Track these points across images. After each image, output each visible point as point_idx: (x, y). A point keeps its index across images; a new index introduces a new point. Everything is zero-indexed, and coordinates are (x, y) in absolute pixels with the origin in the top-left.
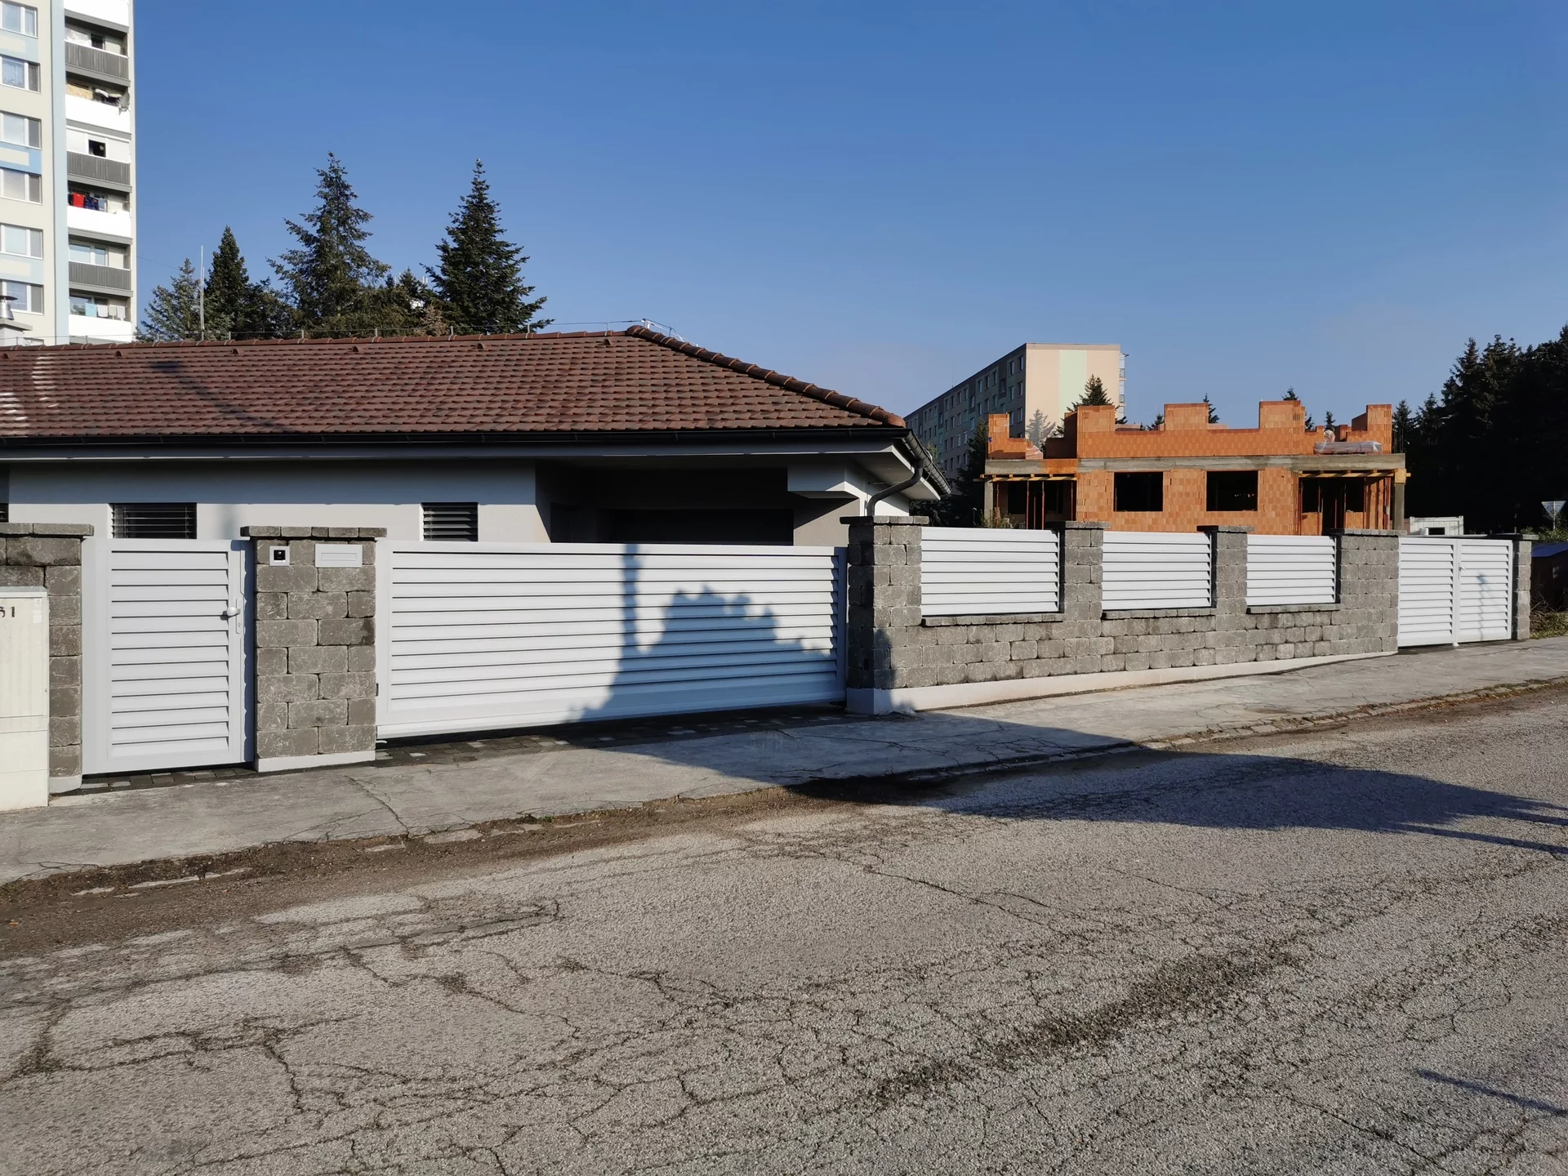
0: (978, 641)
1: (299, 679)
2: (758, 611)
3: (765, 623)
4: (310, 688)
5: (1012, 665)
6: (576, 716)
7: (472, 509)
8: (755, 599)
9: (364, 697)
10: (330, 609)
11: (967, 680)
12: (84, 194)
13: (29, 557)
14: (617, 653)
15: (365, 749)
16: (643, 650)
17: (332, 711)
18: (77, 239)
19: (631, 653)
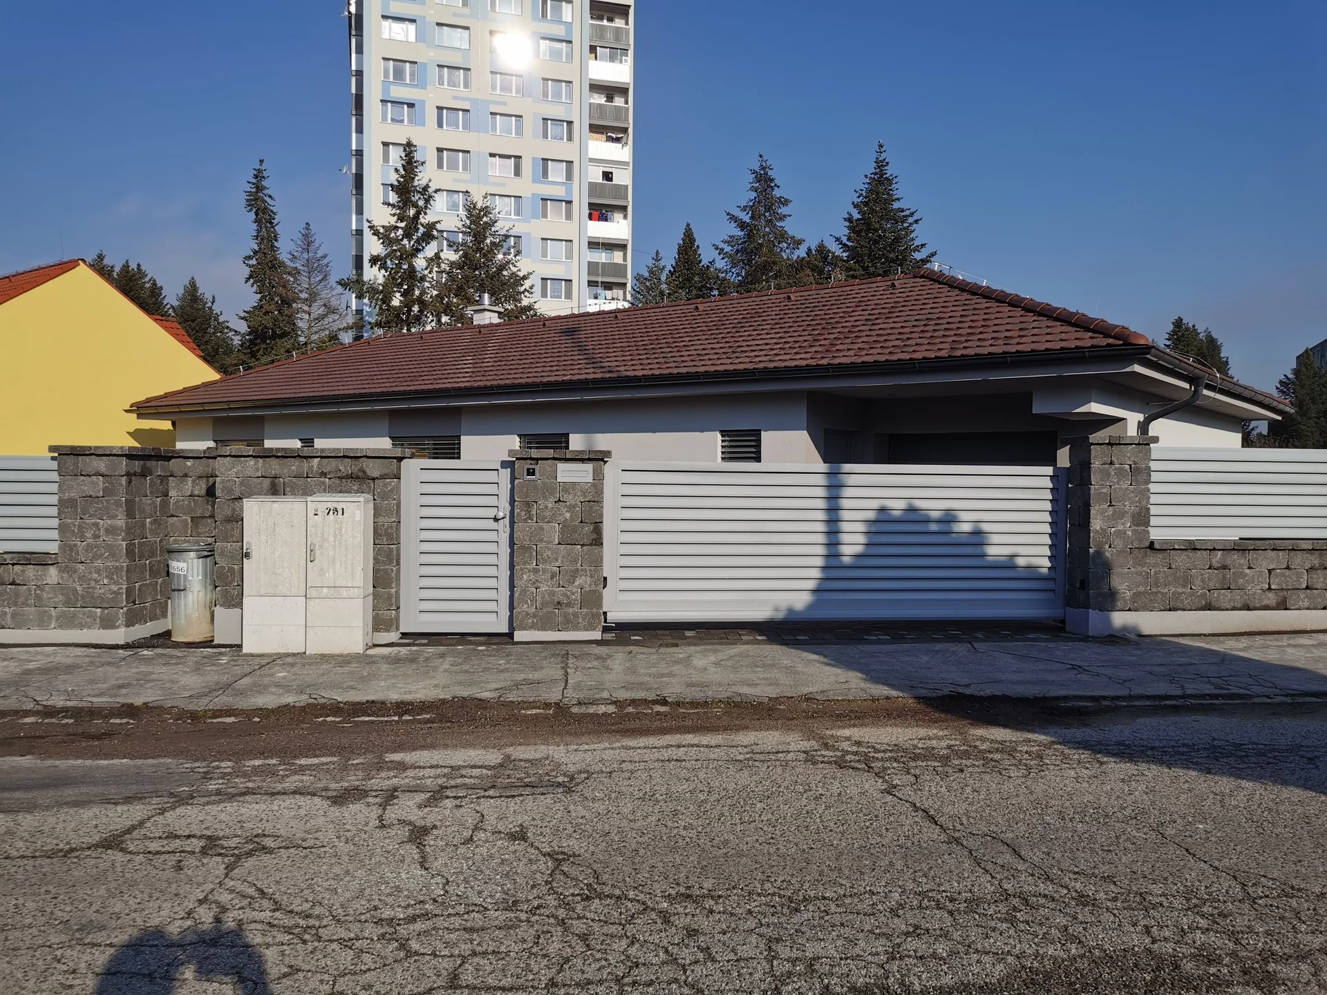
0: (1225, 567)
1: (544, 571)
2: (966, 528)
3: (974, 539)
4: (552, 578)
5: (1271, 595)
6: (780, 615)
7: (757, 433)
8: (963, 516)
9: (593, 587)
10: (568, 515)
11: (1209, 607)
12: (599, 212)
13: (364, 472)
14: (820, 562)
15: (594, 629)
16: (846, 560)
17: (568, 597)
18: (594, 244)
19: (834, 562)
